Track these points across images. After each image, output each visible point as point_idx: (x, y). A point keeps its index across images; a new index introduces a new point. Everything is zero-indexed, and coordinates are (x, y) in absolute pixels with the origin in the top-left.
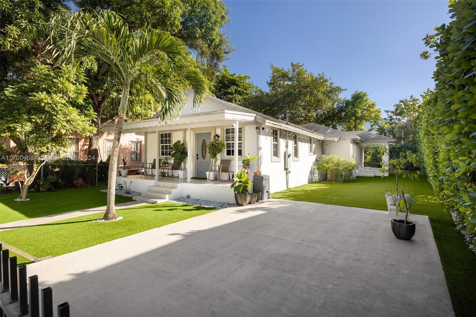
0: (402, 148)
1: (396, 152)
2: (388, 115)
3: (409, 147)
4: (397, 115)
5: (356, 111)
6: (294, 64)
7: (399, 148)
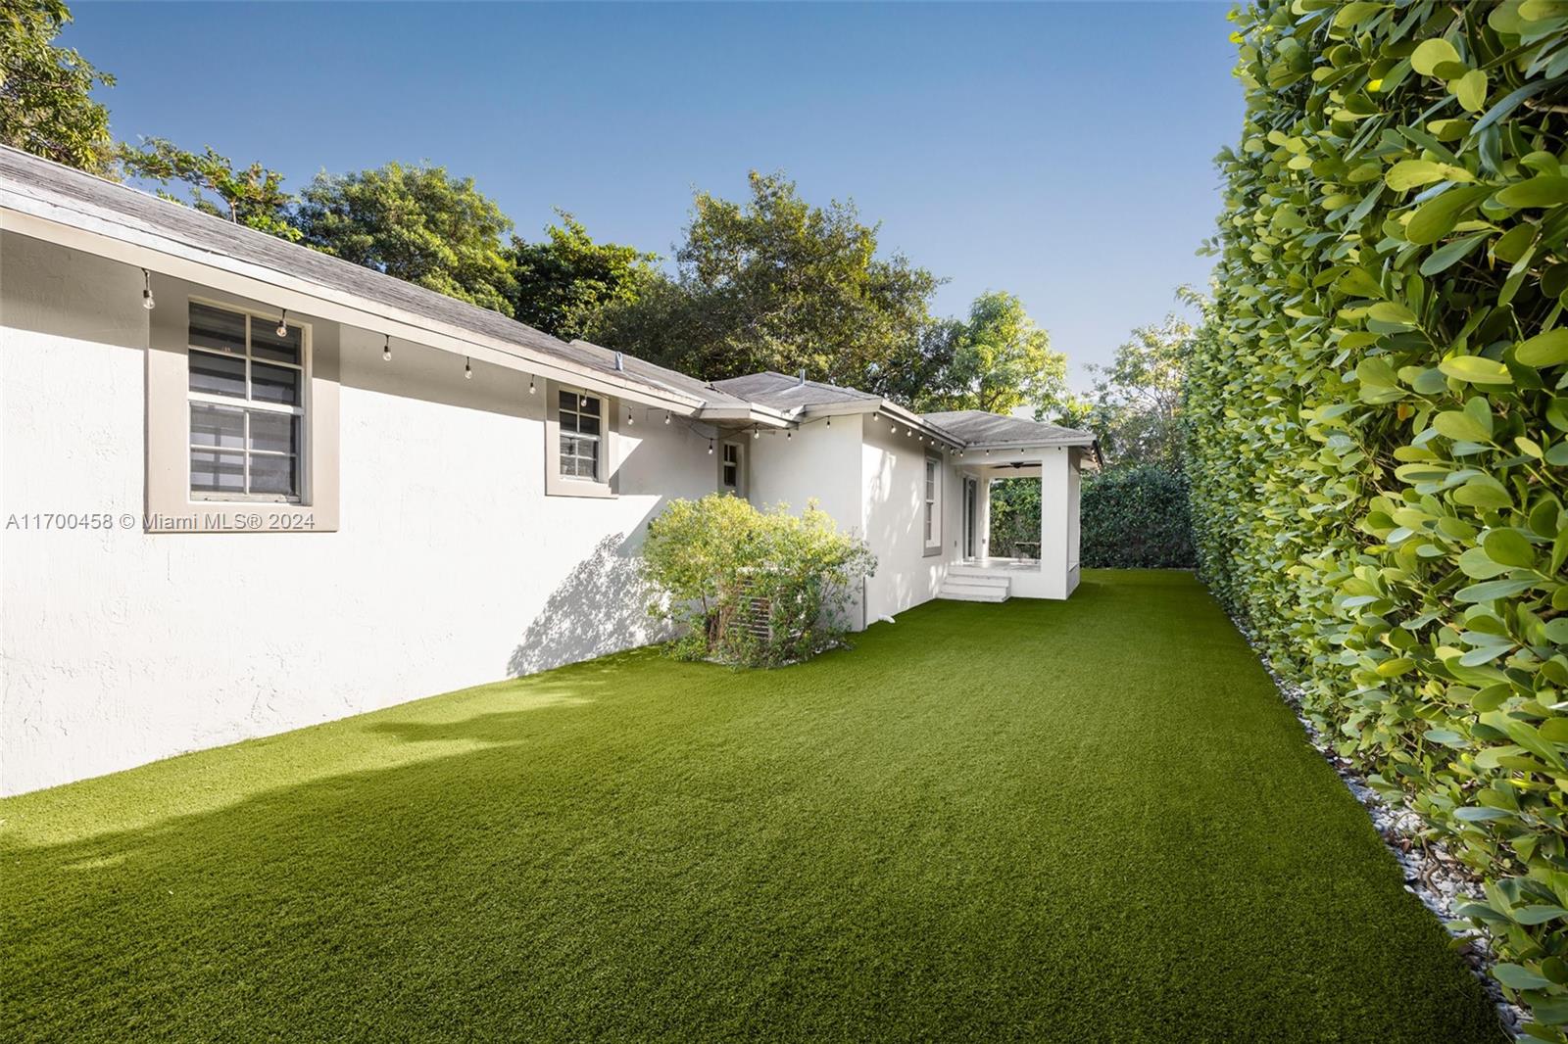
0: (1133, 485)
1: (1112, 502)
2: (1094, 381)
3: (1159, 482)
4: (1120, 378)
5: (976, 355)
6: (757, 176)
7: (1125, 486)
